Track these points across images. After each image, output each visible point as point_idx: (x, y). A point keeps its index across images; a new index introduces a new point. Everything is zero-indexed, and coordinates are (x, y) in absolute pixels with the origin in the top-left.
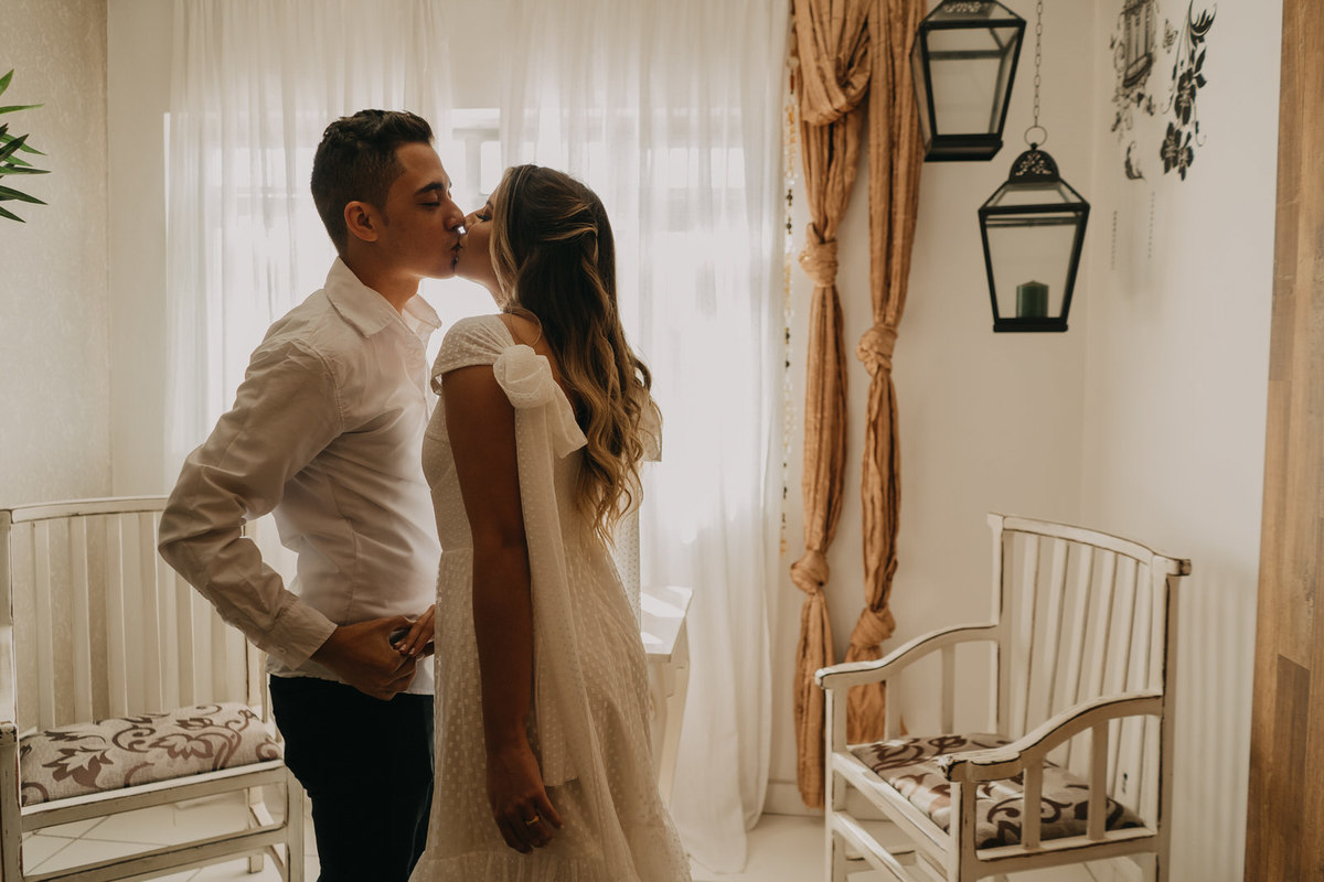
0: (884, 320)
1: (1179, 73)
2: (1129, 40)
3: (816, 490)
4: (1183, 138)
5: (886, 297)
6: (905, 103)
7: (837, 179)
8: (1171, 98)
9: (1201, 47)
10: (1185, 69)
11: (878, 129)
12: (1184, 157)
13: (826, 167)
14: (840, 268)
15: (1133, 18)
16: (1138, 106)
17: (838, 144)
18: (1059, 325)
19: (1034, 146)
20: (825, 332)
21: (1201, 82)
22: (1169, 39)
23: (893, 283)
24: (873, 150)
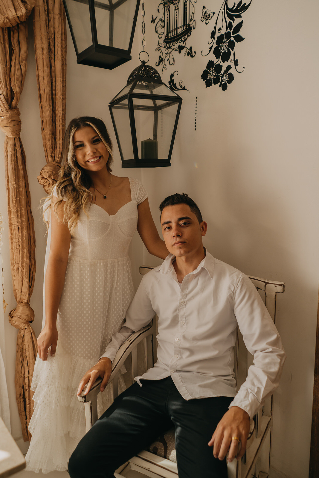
0: (54, 160)
1: (218, 34)
2: (169, 19)
3: (22, 266)
4: (224, 69)
5: (54, 146)
6: (57, 25)
7: (17, 67)
8: (211, 48)
9: (237, 21)
10: (223, 32)
11: (42, 39)
12: (226, 78)
13: (8, 58)
14: (23, 126)
15: (172, 7)
16: (180, 52)
17: (15, 43)
18: (166, 163)
19: (144, 62)
20: (18, 166)
21: (239, 39)
22: (206, 17)
23: (58, 137)
24: (39, 52)
